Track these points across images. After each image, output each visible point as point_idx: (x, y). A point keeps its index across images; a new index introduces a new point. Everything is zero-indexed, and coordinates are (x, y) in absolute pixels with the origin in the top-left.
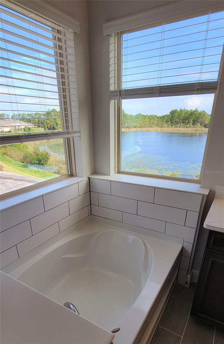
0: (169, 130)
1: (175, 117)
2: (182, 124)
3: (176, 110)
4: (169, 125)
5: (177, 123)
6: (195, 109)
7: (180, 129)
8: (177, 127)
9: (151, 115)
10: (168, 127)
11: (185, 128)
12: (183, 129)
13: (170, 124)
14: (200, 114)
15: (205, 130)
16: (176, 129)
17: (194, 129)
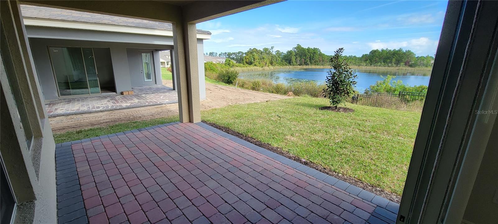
0: (367, 68)
1: (375, 56)
2: (383, 63)
3: (377, 50)
4: (367, 63)
5: (376, 62)
6: (399, 49)
7: (380, 67)
8: (377, 66)
9: (350, 56)
10: (366, 65)
11: (386, 68)
12: (384, 68)
13: (369, 63)
14: (404, 53)
15: (411, 69)
16: (376, 67)
17: (397, 68)
